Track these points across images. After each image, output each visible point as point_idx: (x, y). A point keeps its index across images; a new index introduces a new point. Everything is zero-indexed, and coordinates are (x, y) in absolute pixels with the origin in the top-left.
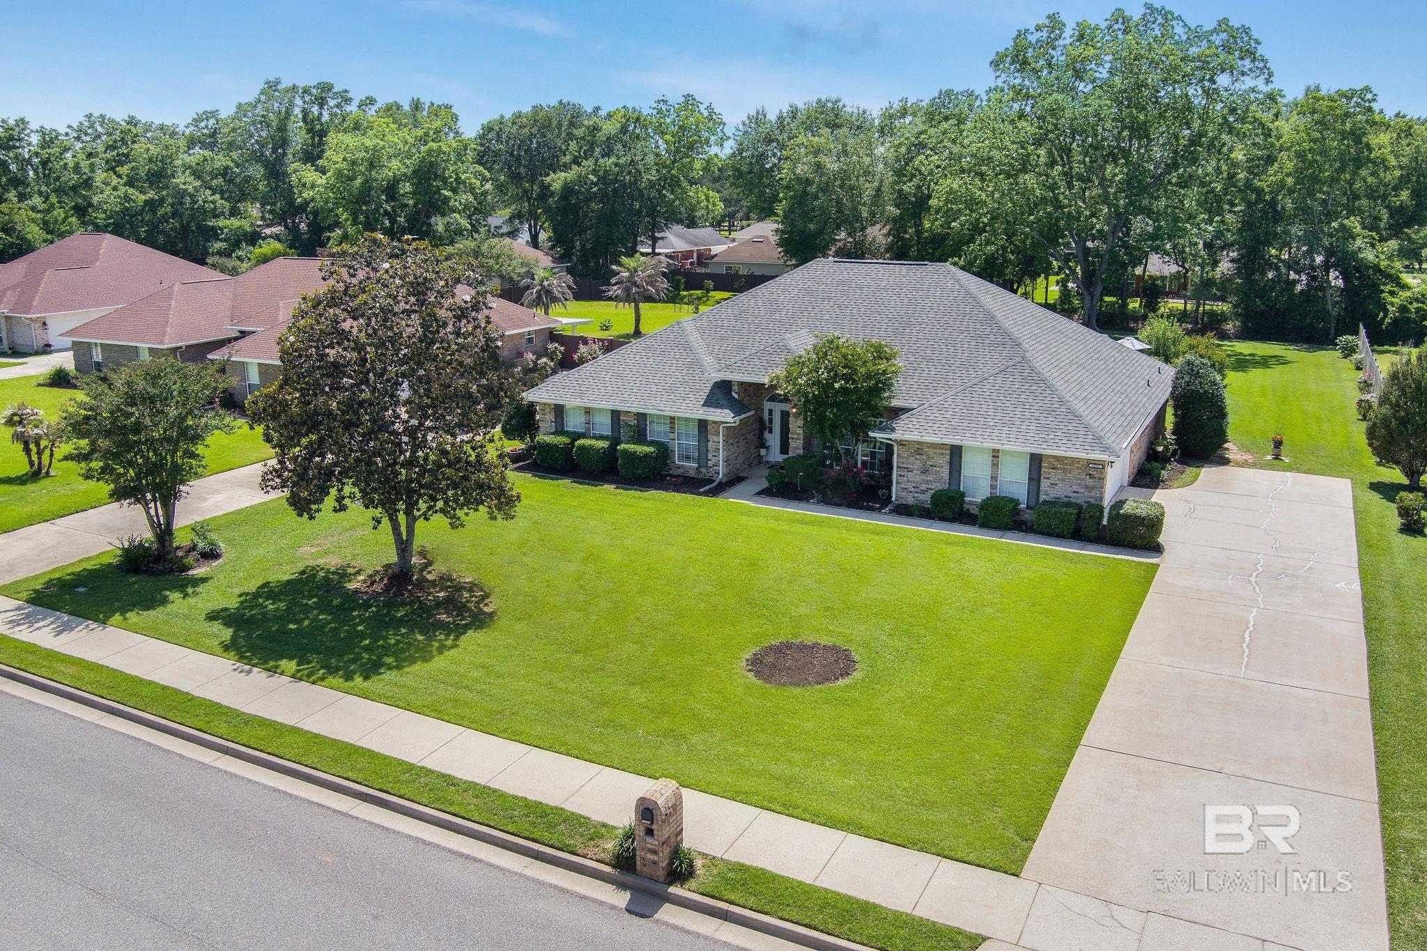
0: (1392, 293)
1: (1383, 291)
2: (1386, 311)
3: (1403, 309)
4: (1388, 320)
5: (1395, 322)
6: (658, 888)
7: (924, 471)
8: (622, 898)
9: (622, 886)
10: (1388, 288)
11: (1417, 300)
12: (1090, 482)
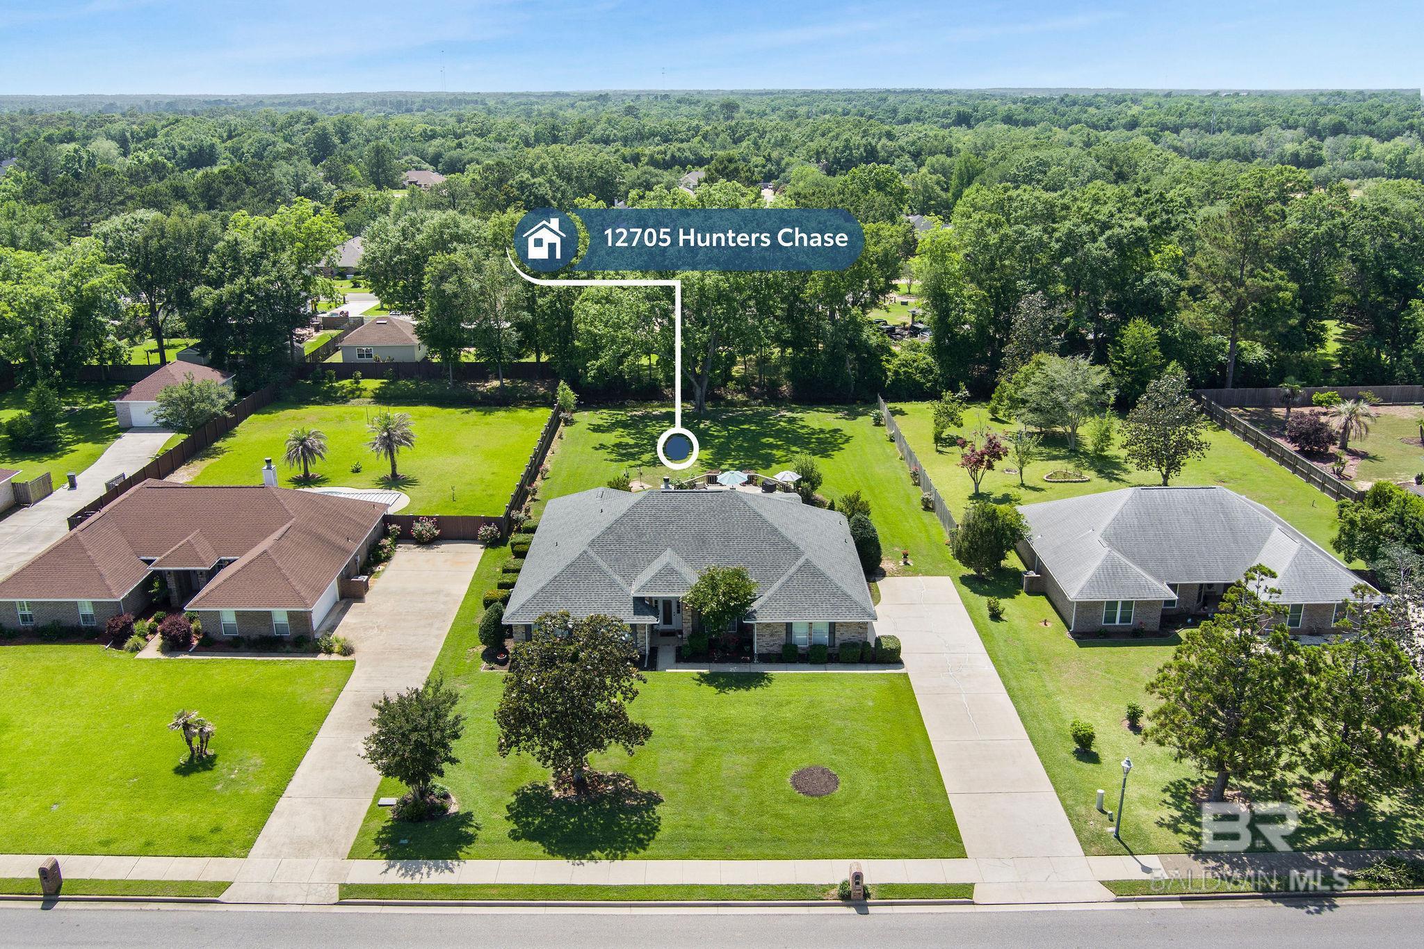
0: (887, 361)
1: (882, 361)
2: (887, 377)
3: (896, 373)
4: (888, 382)
5: (893, 382)
6: (863, 902)
7: (772, 635)
8: (853, 910)
9: (848, 906)
10: (884, 357)
11: (904, 366)
12: (860, 630)
